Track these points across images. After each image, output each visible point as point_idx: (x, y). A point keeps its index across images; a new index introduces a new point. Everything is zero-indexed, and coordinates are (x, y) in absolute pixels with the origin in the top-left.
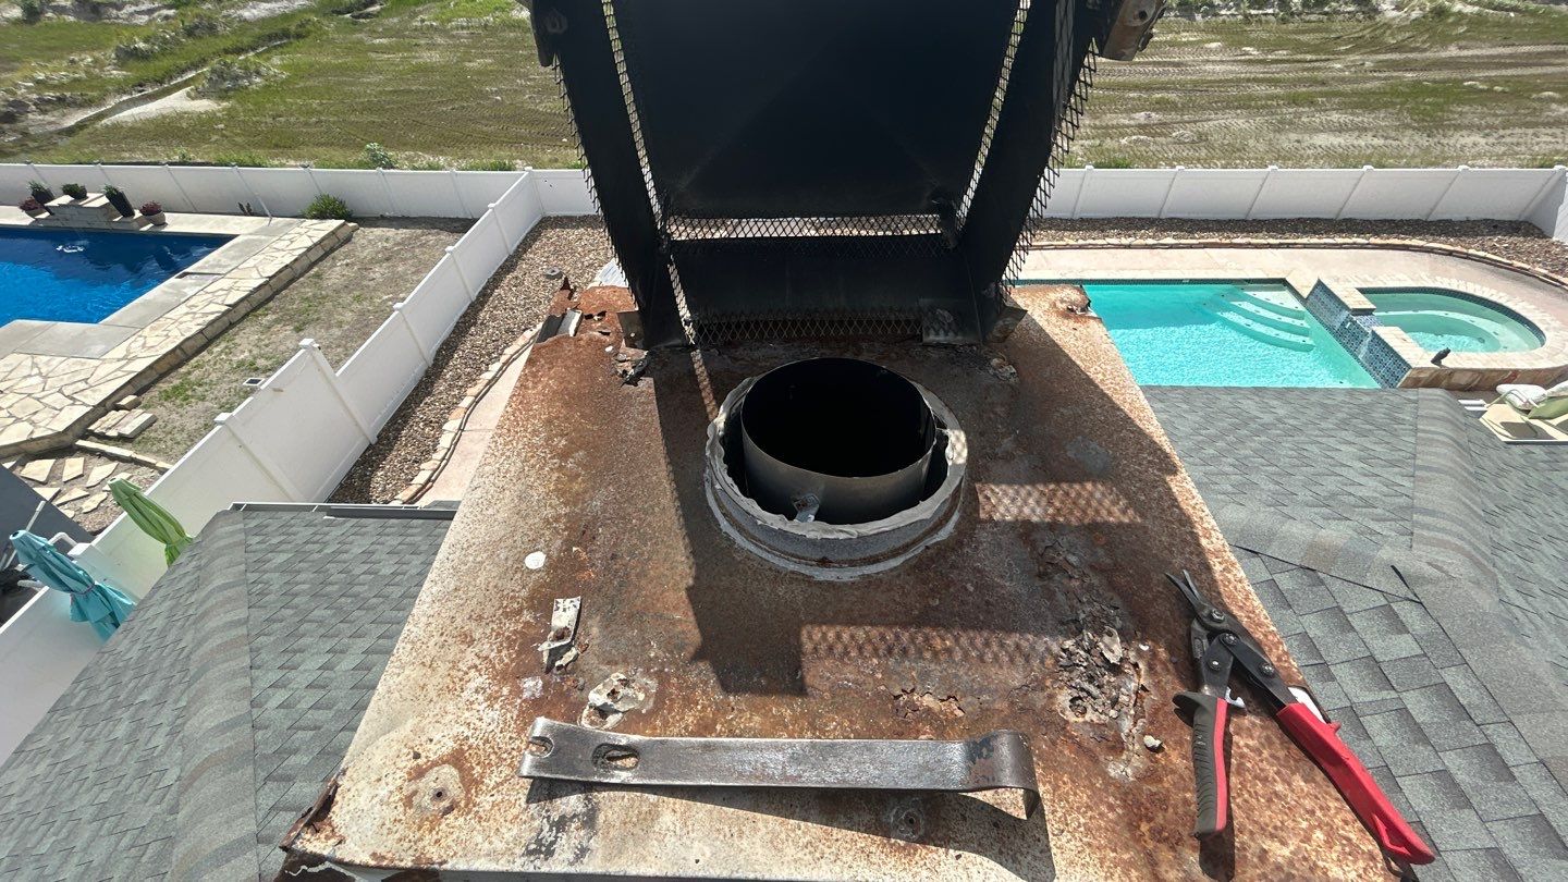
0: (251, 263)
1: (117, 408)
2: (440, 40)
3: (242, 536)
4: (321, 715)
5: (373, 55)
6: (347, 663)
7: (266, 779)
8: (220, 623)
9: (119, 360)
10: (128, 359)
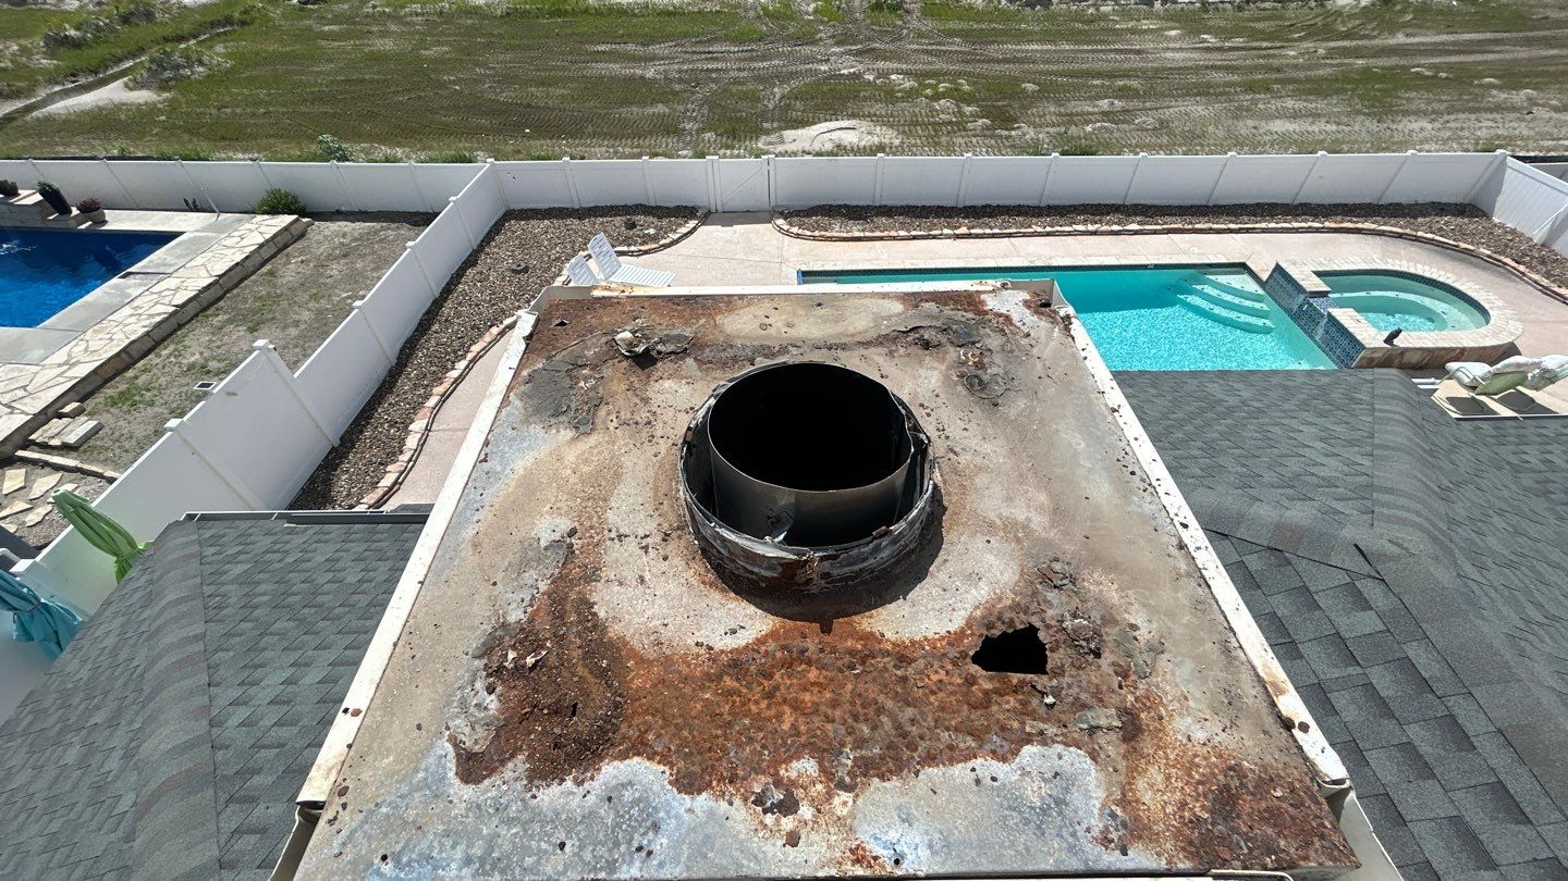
0: (199, 260)
1: (61, 416)
2: (393, 28)
3: (196, 548)
4: (285, 733)
5: (324, 43)
6: (312, 676)
7: (227, 802)
8: (175, 640)
9: (60, 365)
10: (70, 364)
